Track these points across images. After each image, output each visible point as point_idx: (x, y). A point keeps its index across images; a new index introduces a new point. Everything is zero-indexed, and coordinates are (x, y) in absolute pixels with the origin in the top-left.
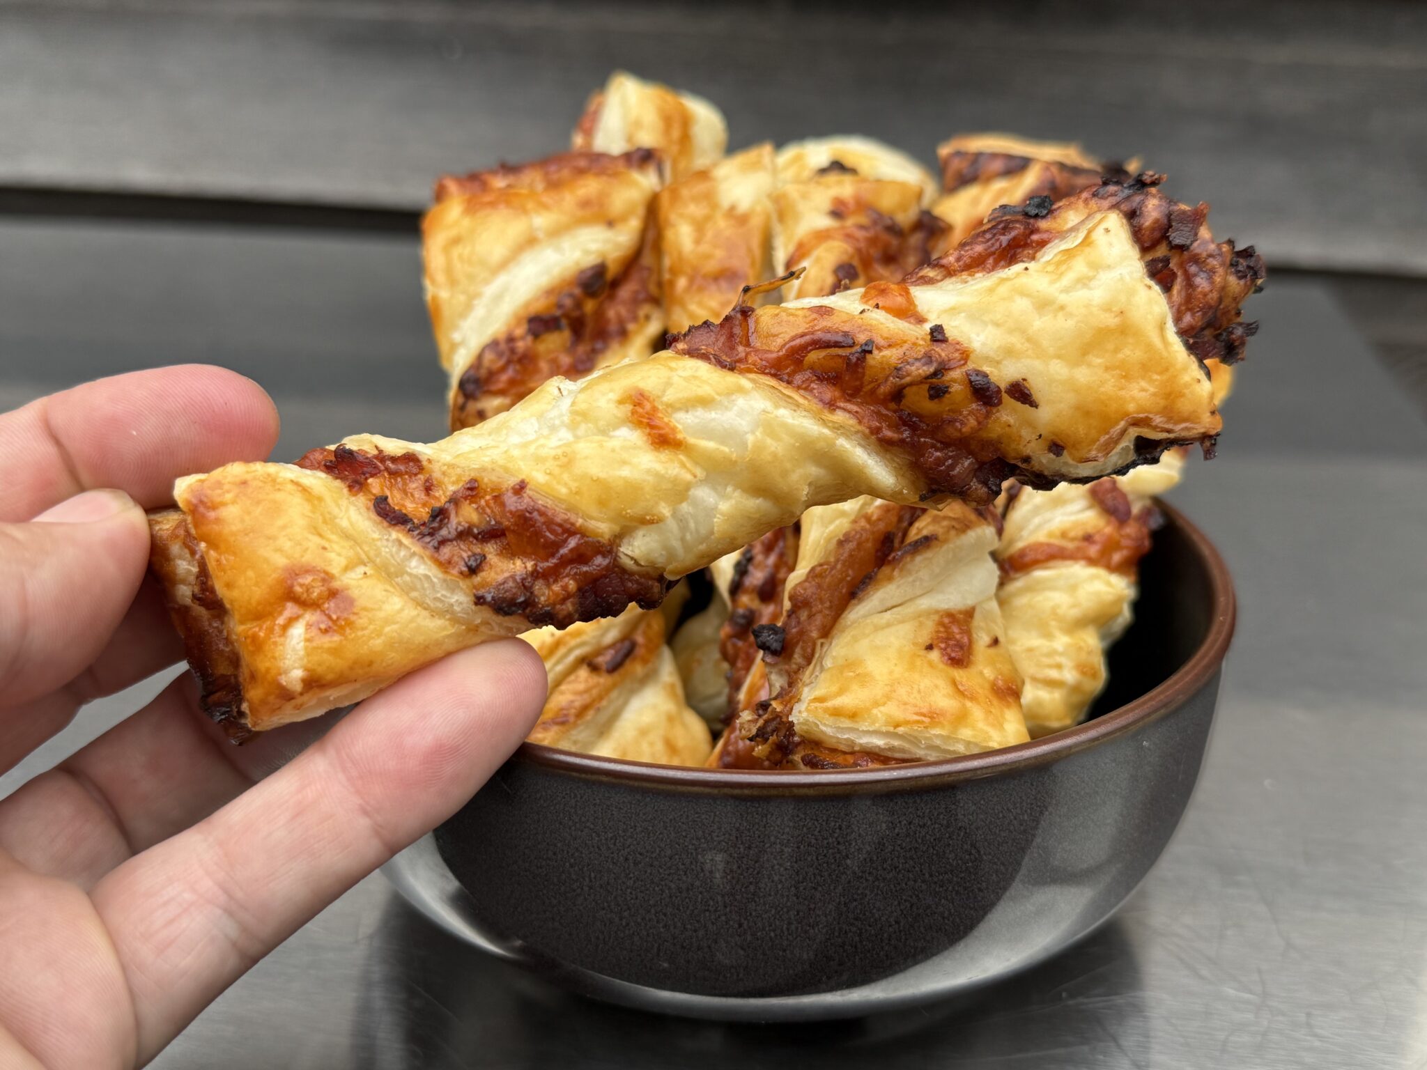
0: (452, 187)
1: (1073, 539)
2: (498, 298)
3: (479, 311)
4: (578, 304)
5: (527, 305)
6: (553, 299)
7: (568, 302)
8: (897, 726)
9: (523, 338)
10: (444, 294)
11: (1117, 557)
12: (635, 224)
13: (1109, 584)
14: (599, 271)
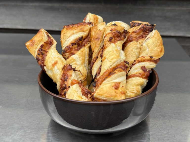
0: (65, 27)
1: (138, 74)
2: (68, 41)
3: (66, 42)
4: (78, 42)
5: (72, 41)
6: (75, 41)
7: (77, 41)
8: (107, 96)
9: (71, 46)
10: (62, 40)
11: (144, 77)
12: (87, 32)
13: (142, 80)
14: (82, 38)
